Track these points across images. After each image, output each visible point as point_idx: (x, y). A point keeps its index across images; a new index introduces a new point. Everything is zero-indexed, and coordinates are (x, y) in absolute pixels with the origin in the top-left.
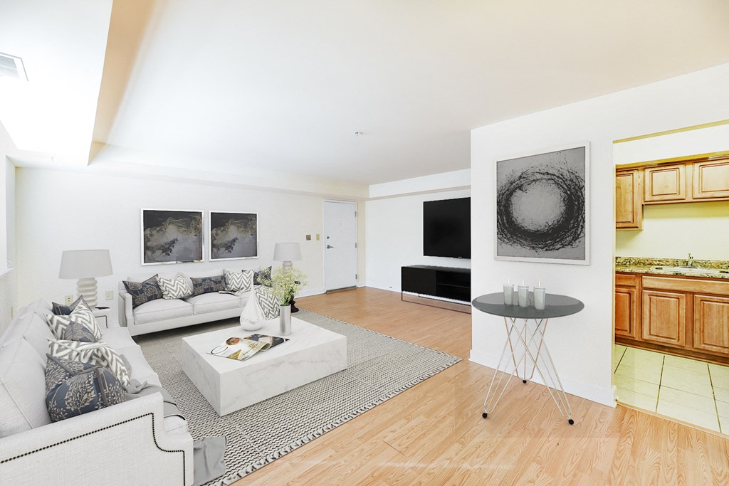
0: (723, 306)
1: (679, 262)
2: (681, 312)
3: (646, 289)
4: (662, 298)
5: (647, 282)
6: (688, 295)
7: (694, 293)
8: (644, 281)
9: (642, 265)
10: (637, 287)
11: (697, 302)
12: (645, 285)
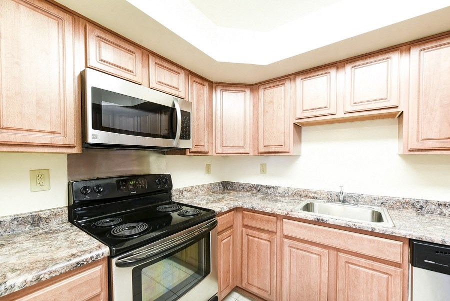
0: (372, 275)
1: (333, 195)
2: (322, 275)
3: (287, 237)
4: (303, 252)
5: (289, 228)
6: (332, 252)
7: (338, 250)
8: (285, 226)
9: (299, 197)
10: (278, 234)
11: (342, 263)
12: (285, 233)
